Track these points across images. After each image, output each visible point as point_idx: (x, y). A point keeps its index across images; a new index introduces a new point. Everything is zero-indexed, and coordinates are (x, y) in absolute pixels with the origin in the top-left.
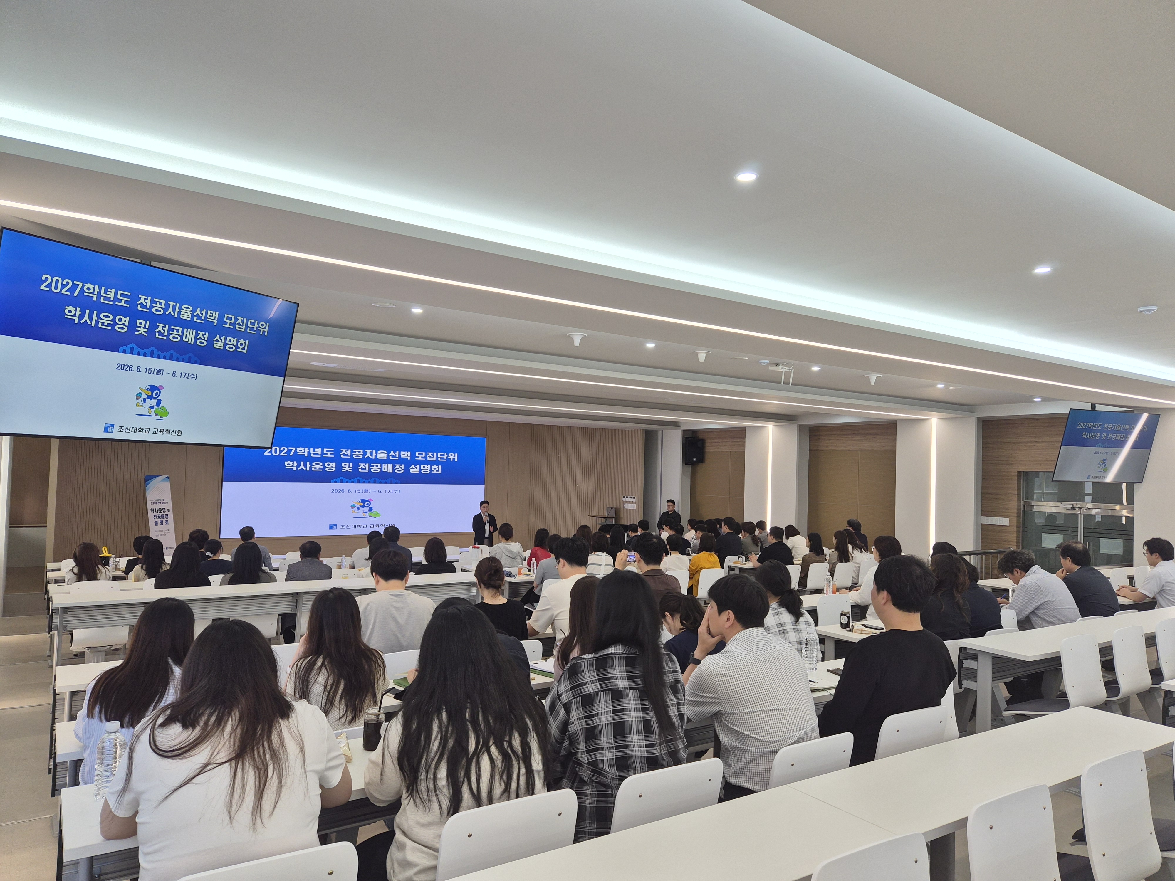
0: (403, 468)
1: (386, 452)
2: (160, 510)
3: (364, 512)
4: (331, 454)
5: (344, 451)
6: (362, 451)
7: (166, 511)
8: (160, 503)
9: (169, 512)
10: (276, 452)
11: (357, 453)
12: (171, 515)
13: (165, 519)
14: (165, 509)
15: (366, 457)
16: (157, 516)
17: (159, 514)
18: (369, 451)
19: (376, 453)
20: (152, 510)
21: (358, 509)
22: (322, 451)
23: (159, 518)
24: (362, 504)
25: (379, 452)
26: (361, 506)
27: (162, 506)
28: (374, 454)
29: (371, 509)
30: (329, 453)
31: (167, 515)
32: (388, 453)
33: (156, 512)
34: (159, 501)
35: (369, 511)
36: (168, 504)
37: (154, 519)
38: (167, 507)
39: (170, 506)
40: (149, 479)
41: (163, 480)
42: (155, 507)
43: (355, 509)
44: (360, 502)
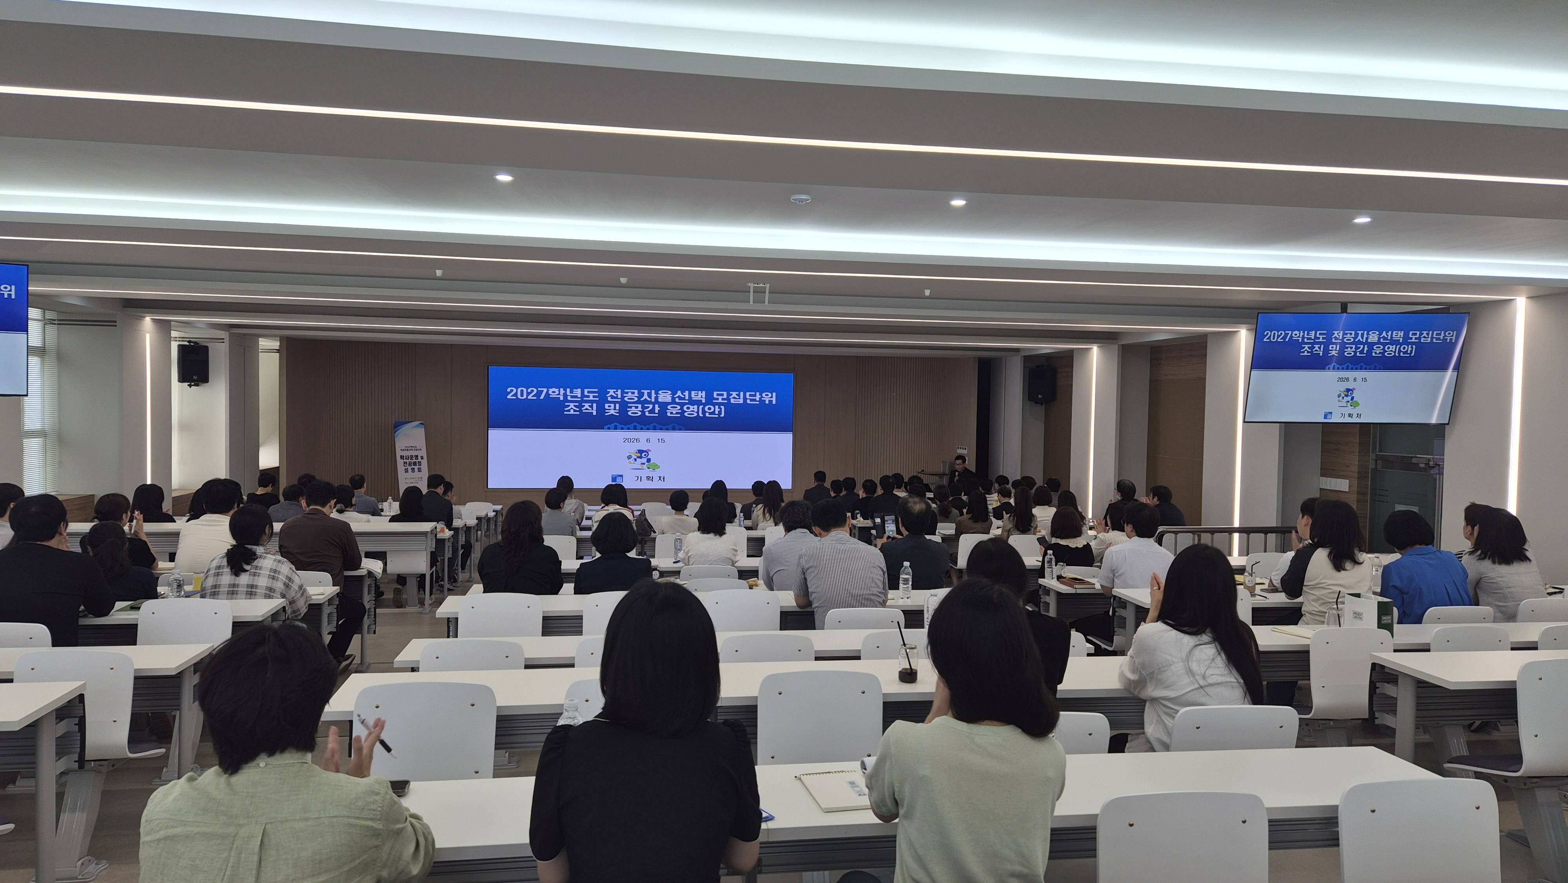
2: (412, 457)
7: (419, 458)
8: (412, 450)
9: (422, 459)
12: (424, 463)
13: (418, 467)
14: (417, 456)
16: (408, 463)
17: (409, 460)
20: (402, 457)
21: (635, 460)
23: (410, 464)
24: (639, 455)
26: (638, 457)
27: (414, 453)
29: (649, 460)
31: (420, 462)
33: (406, 459)
34: (411, 448)
35: (647, 462)
36: (421, 450)
37: (404, 466)
38: (419, 454)
39: (423, 453)
40: (398, 425)
41: (416, 426)
42: (405, 454)
43: (632, 460)
44: (636, 452)
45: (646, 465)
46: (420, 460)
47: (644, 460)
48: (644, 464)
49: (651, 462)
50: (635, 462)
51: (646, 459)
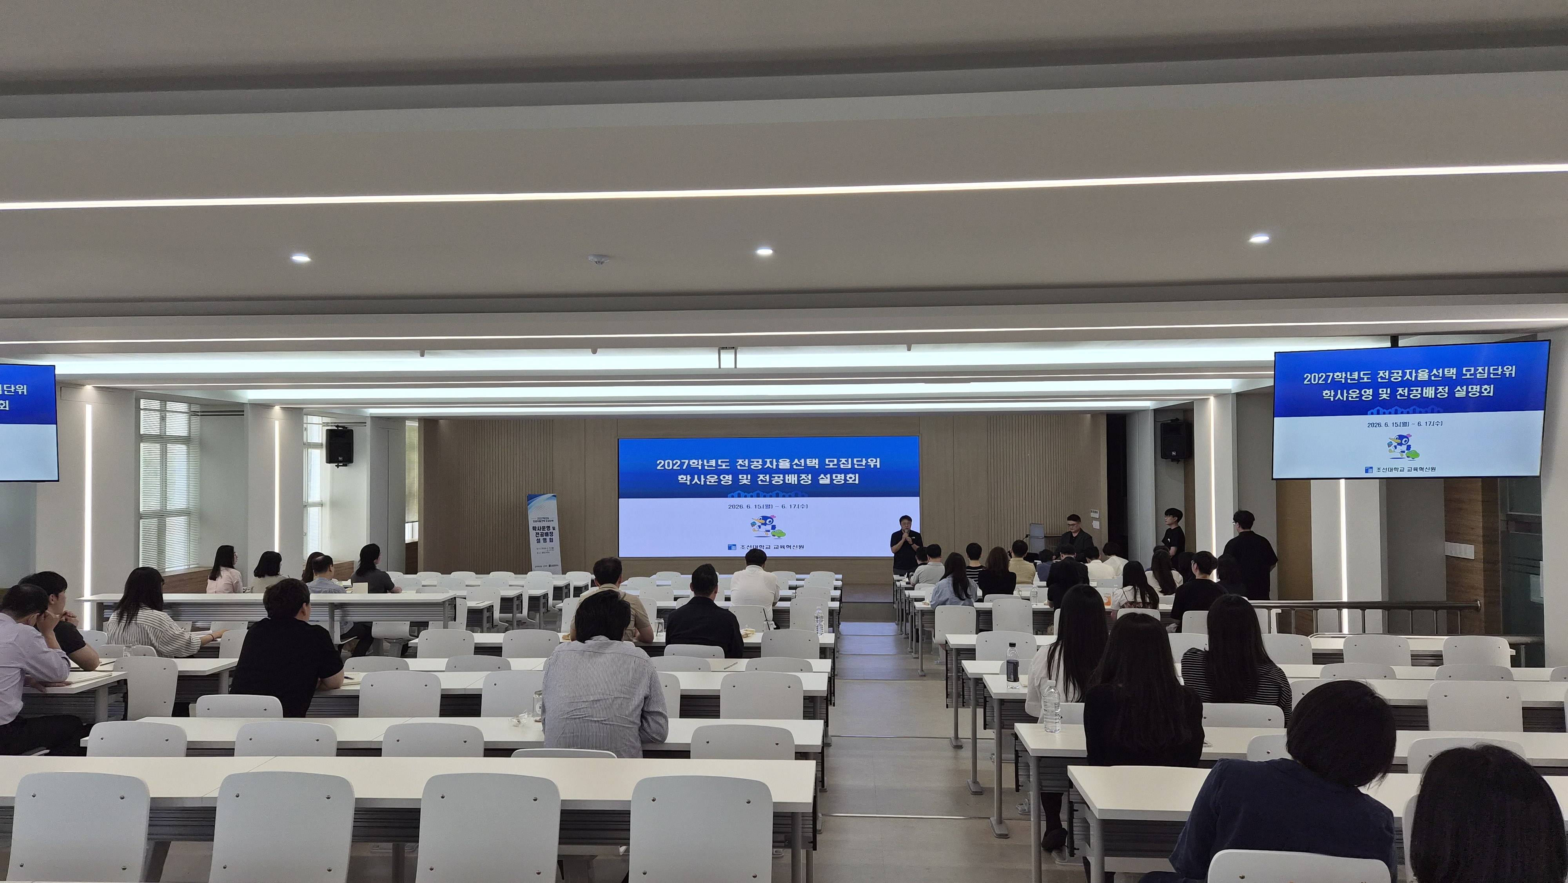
0: (810, 479)
1: (788, 461)
2: (544, 528)
3: (766, 531)
4: (726, 466)
5: (740, 462)
6: (760, 461)
7: (551, 528)
8: (544, 521)
9: (554, 530)
10: (669, 466)
11: (755, 463)
12: (556, 533)
13: (550, 537)
14: (549, 527)
15: (765, 467)
16: (540, 534)
17: (542, 531)
18: (768, 461)
19: (777, 462)
20: (534, 528)
21: (760, 527)
22: (717, 463)
23: (542, 535)
24: (764, 522)
25: (780, 461)
26: (762, 524)
27: (545, 524)
28: (775, 463)
29: (774, 527)
30: (724, 465)
31: (551, 533)
32: (792, 461)
33: (538, 529)
34: (543, 519)
35: (772, 529)
36: (553, 521)
37: (536, 536)
38: (551, 525)
39: (556, 524)
40: (531, 498)
41: (549, 499)
42: (537, 525)
43: (756, 527)
44: (760, 519)
45: (771, 532)
46: (551, 530)
47: (769, 527)
48: (769, 531)
49: (776, 529)
50: (759, 530)
51: (770, 526)
